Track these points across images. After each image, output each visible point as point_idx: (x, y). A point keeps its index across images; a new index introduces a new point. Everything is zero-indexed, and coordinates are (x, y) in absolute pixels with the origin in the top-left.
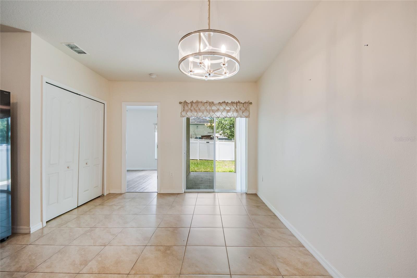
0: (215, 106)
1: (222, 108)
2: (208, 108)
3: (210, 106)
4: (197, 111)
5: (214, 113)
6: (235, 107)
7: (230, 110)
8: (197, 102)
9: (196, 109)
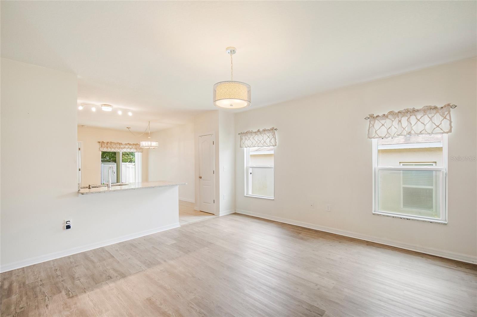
0: (122, 145)
2: (118, 146)
3: (119, 145)
4: (111, 148)
5: (122, 149)
6: (135, 146)
7: (132, 148)
8: (111, 143)
9: (110, 146)
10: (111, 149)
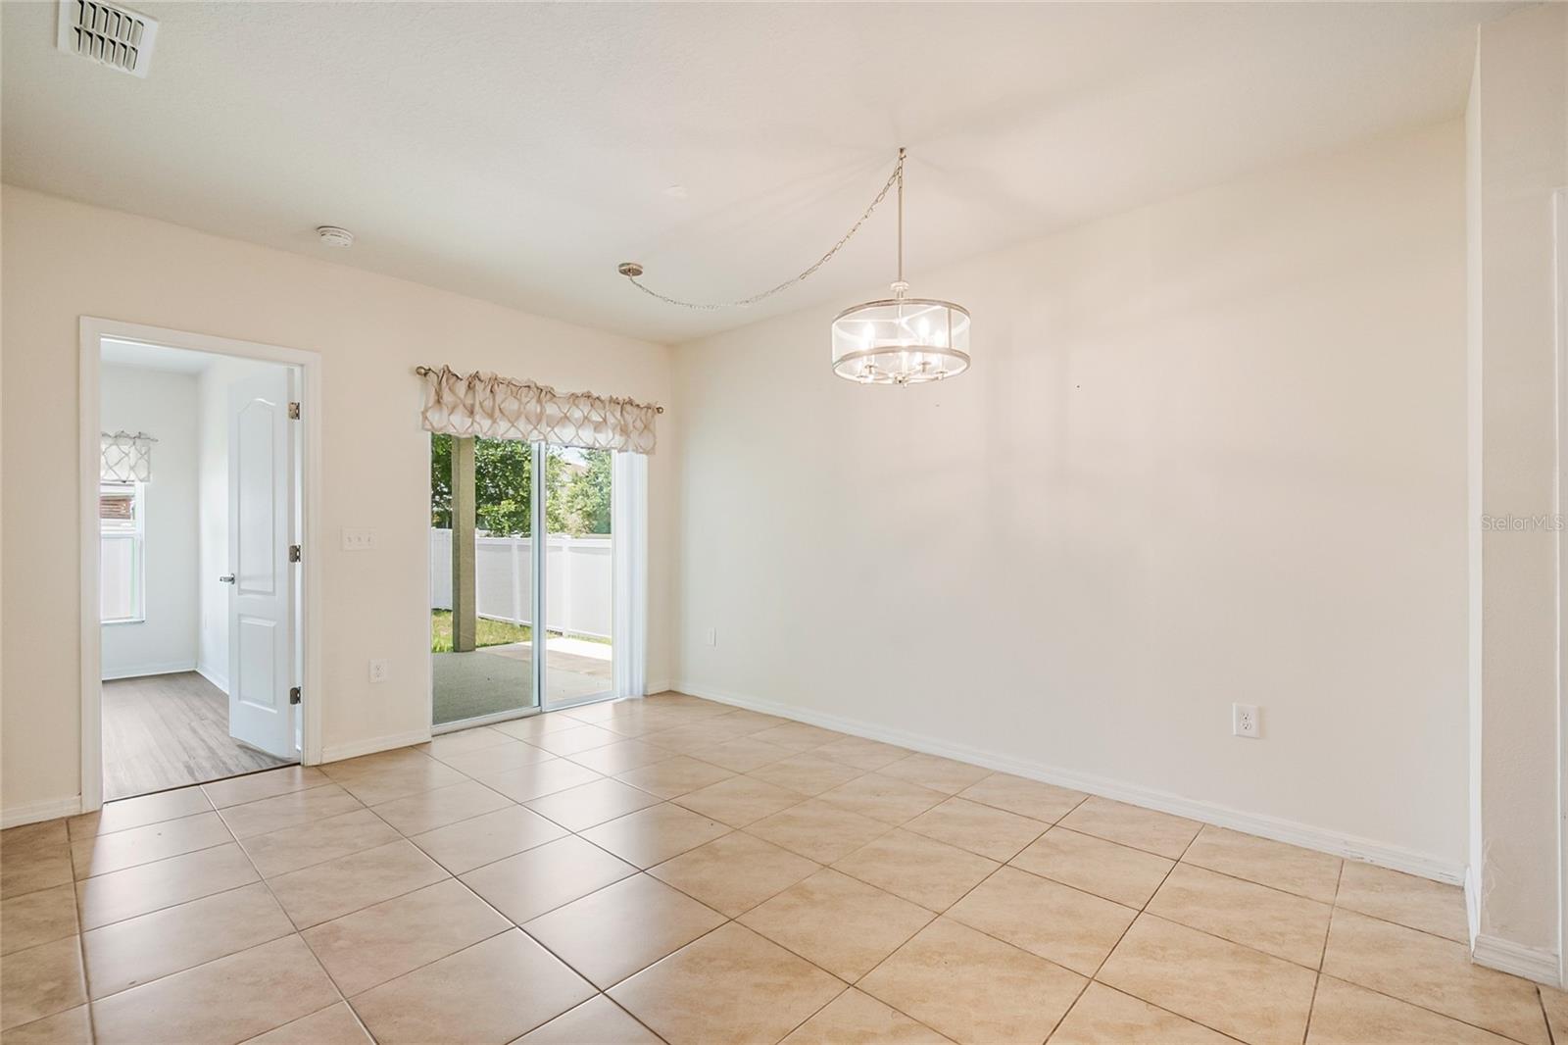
0: (555, 403)
1: (577, 414)
2: (533, 407)
3: (539, 401)
4: (491, 416)
5: (549, 429)
6: (618, 415)
7: (600, 423)
8: (495, 380)
9: (487, 405)
10: (494, 422)
